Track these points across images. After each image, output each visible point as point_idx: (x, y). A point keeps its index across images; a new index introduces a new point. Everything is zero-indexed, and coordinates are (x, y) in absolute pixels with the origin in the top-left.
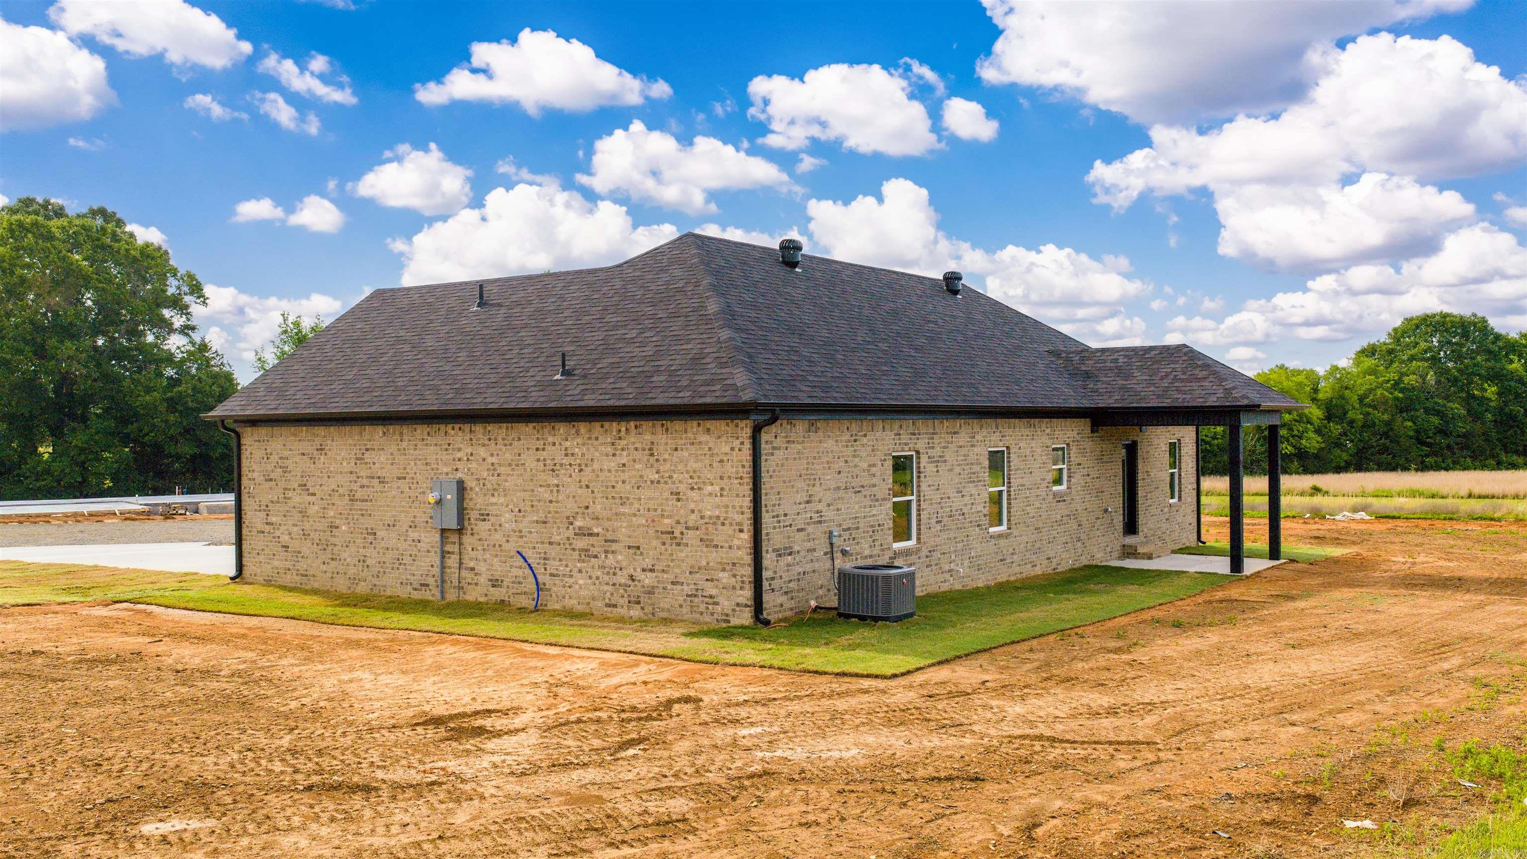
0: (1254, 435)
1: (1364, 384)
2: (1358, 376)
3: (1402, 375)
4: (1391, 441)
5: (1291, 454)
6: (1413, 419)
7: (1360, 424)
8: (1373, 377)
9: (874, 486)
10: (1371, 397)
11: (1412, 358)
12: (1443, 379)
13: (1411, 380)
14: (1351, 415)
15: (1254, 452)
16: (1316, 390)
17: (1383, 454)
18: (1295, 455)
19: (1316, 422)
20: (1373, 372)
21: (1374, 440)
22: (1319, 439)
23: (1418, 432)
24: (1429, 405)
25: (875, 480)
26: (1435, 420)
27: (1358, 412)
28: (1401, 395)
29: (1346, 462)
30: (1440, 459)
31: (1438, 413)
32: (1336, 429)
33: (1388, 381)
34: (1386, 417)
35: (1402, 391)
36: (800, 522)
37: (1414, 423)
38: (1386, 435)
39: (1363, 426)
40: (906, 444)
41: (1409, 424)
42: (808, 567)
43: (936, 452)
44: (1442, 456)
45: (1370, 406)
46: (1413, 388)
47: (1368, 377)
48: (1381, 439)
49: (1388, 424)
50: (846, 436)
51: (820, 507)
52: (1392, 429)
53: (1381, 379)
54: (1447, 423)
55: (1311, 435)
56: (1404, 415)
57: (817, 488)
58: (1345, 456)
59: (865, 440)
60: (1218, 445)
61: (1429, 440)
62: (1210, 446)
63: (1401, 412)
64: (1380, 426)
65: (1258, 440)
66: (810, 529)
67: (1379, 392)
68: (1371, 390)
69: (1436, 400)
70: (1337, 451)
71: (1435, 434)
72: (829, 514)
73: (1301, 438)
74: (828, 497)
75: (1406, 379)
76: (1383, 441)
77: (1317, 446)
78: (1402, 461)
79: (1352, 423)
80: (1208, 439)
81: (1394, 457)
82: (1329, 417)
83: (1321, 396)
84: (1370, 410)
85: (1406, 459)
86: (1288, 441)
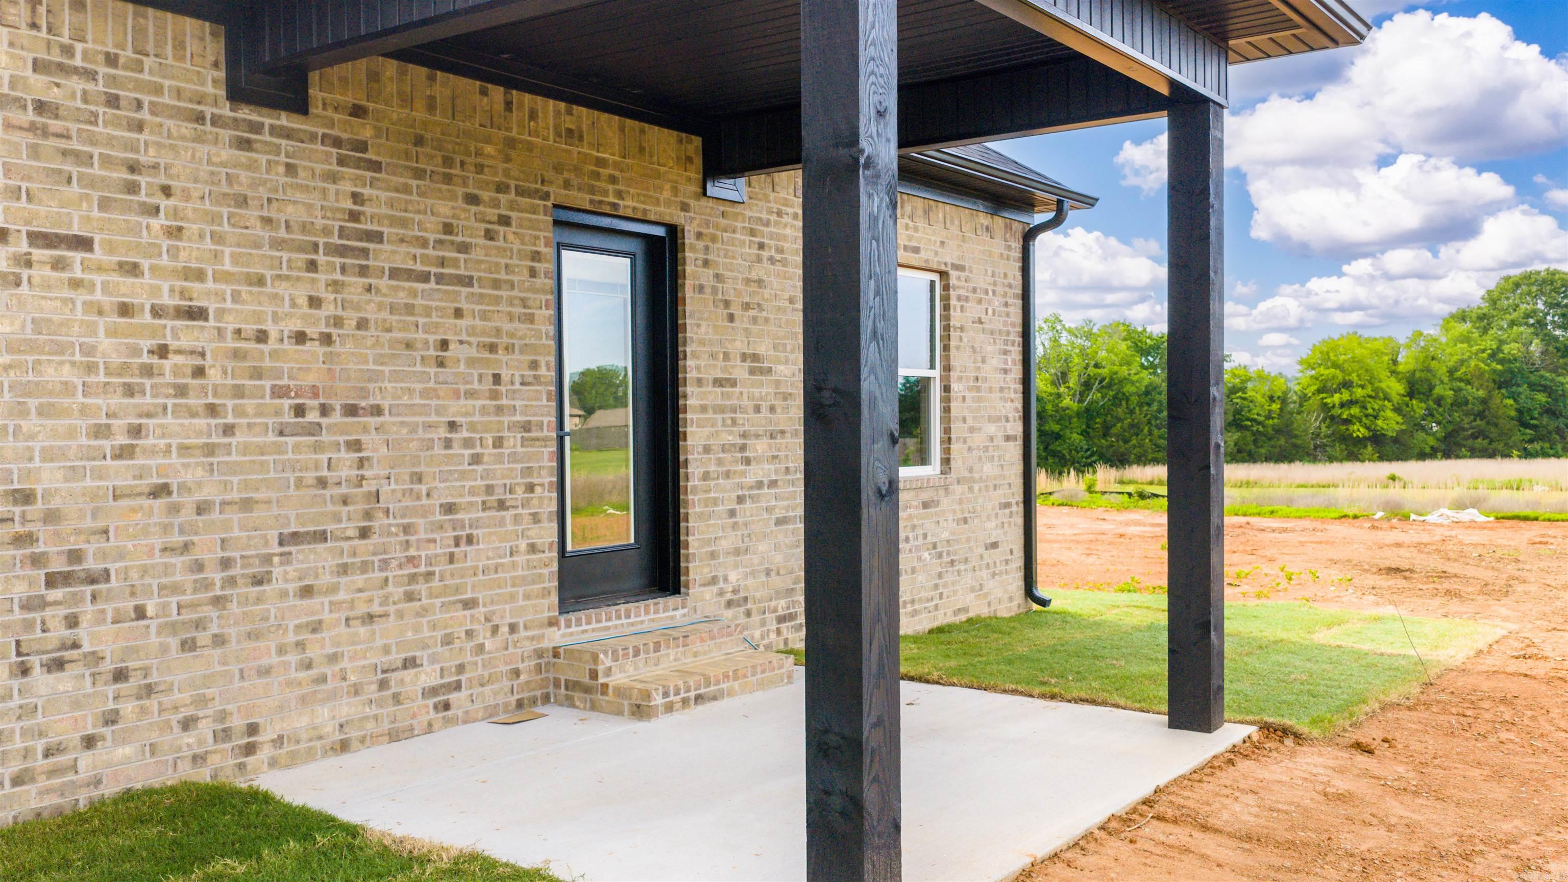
0: (1318, 416)
1: (1453, 353)
2: (1447, 344)
3: (1502, 342)
4: (1488, 423)
5: (1365, 438)
6: (1515, 397)
7: (1449, 401)
8: (1465, 345)
10: (1463, 369)
11: (1512, 323)
12: (1551, 349)
13: (1512, 349)
14: (1438, 390)
15: (1318, 435)
16: (1395, 362)
17: (1477, 438)
18: (1369, 439)
19: (1396, 399)
20: (1466, 339)
21: (1466, 420)
22: (1400, 419)
23: (1520, 411)
24: (1533, 378)
26: (1542, 397)
27: (1447, 387)
28: (1499, 367)
29: (1432, 448)
30: (1547, 445)
31: (1545, 389)
32: (1418, 407)
33: (1484, 351)
34: (1481, 393)
35: (1501, 362)
37: (1515, 400)
38: (1481, 415)
39: (1452, 405)
41: (1510, 402)
44: (1549, 441)
45: (1461, 380)
46: (1515, 360)
47: (1459, 345)
48: (1475, 420)
49: (1484, 401)
52: (1489, 408)
53: (1475, 348)
54: (1556, 400)
55: (1389, 414)
56: (1504, 391)
58: (1432, 441)
60: (1273, 426)
61: (1532, 422)
62: (1264, 427)
63: (1500, 388)
64: (1473, 404)
65: (1324, 420)
67: (1473, 363)
68: (1462, 362)
69: (1542, 372)
70: (1421, 435)
71: (1541, 414)
73: (1376, 417)
75: (1506, 348)
76: (1478, 422)
77: (1397, 427)
78: (1501, 446)
79: (1439, 401)
80: (1261, 419)
81: (1491, 441)
82: (1411, 394)
83: (1401, 368)
84: (1462, 385)
85: (1506, 445)
86: (1360, 422)
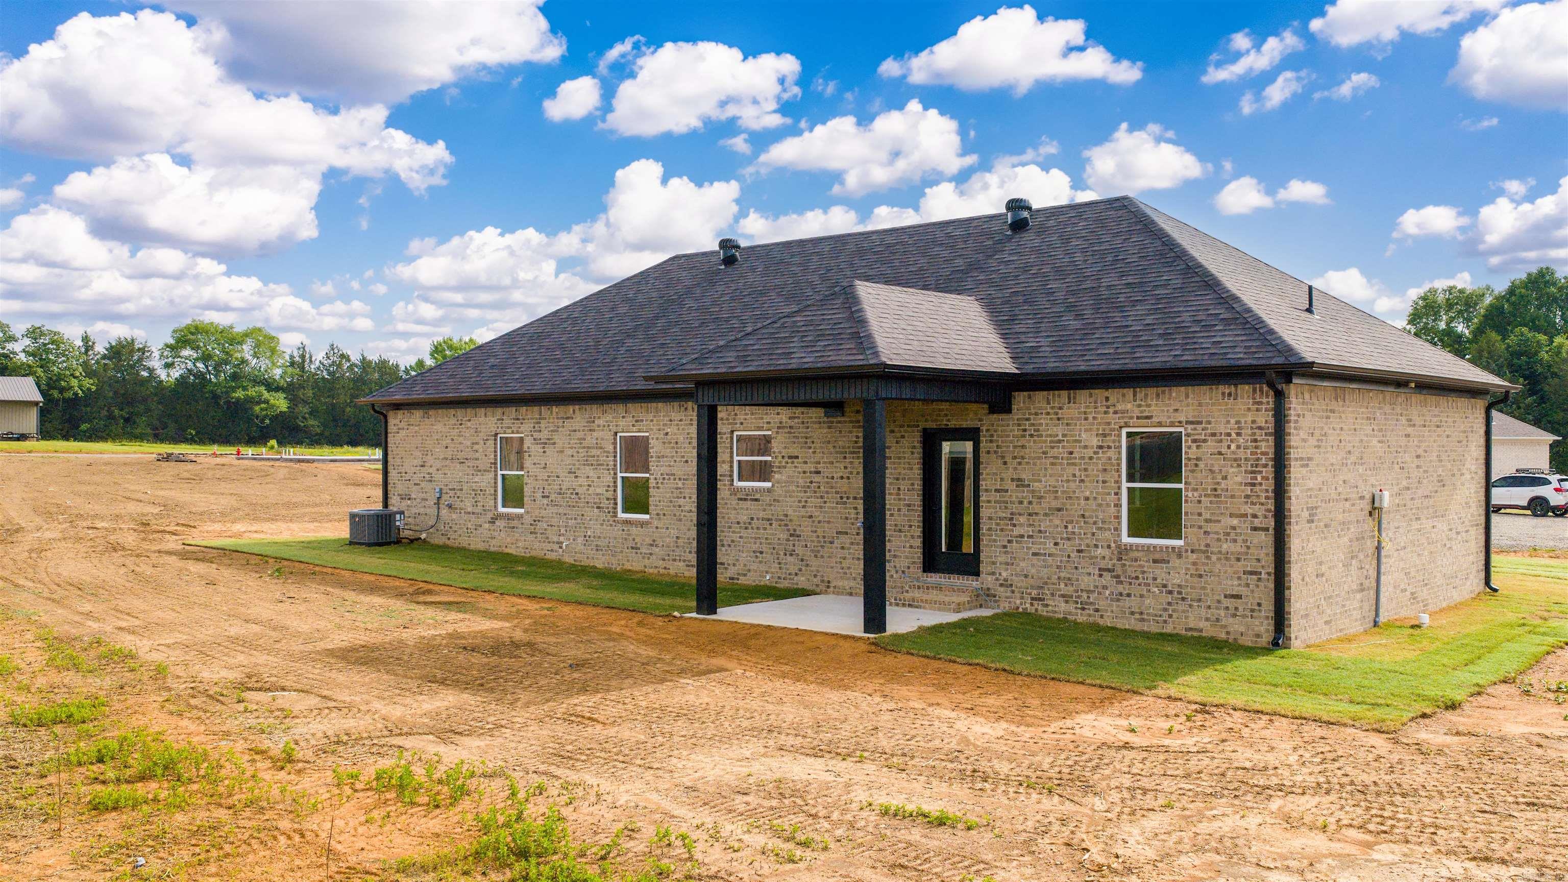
9: (477, 459)
25: (477, 455)
36: (416, 478)
40: (509, 428)
42: (422, 510)
43: (544, 435)
50: (453, 421)
51: (431, 470)
57: (429, 457)
59: (469, 424)
66: (423, 484)
72: (438, 476)
74: (438, 464)
